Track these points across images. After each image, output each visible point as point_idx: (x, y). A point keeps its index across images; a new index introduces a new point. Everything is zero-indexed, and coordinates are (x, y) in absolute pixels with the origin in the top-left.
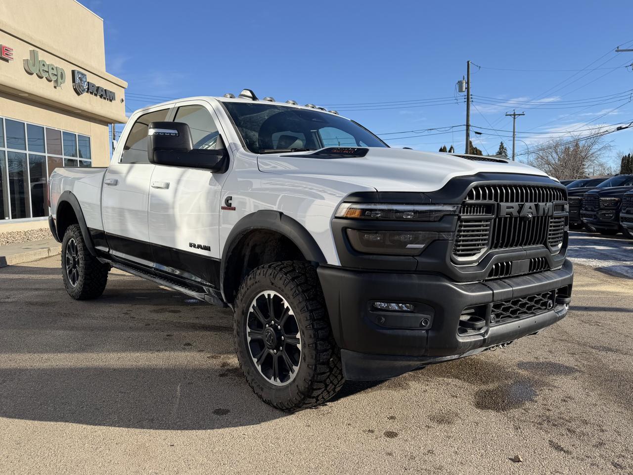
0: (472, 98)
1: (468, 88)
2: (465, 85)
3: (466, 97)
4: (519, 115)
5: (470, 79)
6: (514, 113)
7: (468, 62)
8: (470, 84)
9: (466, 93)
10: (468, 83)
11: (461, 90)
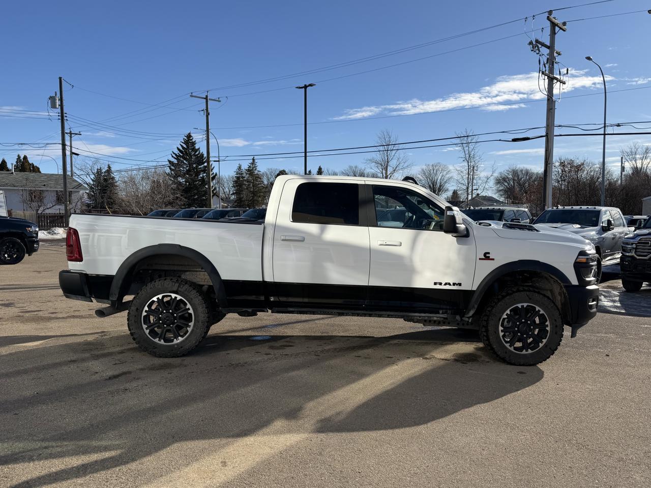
0: (66, 117)
1: (61, 106)
2: (58, 103)
3: (60, 114)
4: (76, 134)
5: (63, 96)
6: (71, 131)
7: (60, 78)
8: (64, 101)
9: (59, 110)
10: (61, 100)
11: (54, 106)
